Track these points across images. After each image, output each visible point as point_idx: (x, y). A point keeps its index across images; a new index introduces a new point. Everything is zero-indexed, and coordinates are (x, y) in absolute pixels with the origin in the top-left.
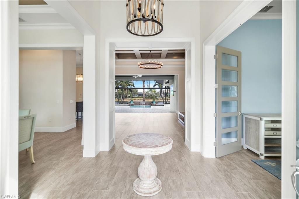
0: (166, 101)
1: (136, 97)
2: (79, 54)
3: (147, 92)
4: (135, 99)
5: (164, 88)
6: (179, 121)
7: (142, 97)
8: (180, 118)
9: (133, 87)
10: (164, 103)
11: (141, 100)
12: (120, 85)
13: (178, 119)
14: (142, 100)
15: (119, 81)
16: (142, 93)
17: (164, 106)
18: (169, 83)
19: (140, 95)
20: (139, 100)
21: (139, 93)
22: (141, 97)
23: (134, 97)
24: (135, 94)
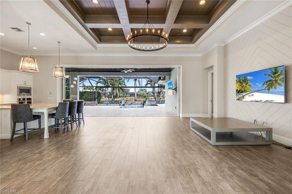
0: (159, 100)
1: (128, 97)
2: (28, 23)
3: (138, 92)
4: (127, 99)
5: (156, 87)
6: (191, 132)
7: (134, 97)
8: (193, 128)
9: (124, 86)
10: (156, 102)
11: (132, 99)
12: (111, 84)
13: (190, 130)
14: (134, 99)
15: (109, 79)
16: (134, 93)
17: (157, 105)
18: (165, 79)
19: (132, 95)
20: (131, 99)
21: (130, 93)
22: (132, 97)
23: (126, 97)
24: (127, 94)
